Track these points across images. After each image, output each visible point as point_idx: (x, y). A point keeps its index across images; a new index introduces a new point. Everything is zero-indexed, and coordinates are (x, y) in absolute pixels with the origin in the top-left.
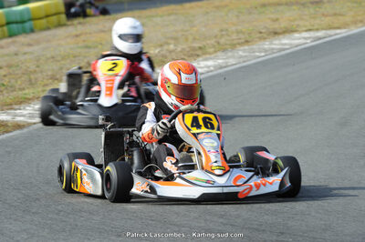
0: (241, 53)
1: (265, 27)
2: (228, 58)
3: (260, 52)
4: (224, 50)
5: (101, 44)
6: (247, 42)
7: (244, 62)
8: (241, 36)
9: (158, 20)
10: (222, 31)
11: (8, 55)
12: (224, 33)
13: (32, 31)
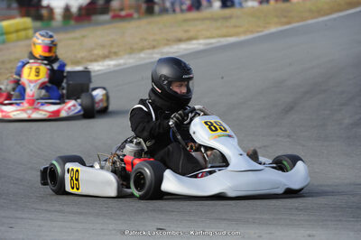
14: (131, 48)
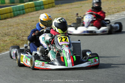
0: (116, 15)
1: (124, 7)
2: (112, 17)
3: (123, 15)
4: (110, 15)
5: (67, 13)
6: (118, 12)
7: (117, 18)
8: (116, 10)
9: (87, 5)
10: (109, 8)
11: (36, 17)
12: (110, 9)
13: (44, 9)
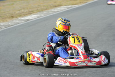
14: (38, 10)
